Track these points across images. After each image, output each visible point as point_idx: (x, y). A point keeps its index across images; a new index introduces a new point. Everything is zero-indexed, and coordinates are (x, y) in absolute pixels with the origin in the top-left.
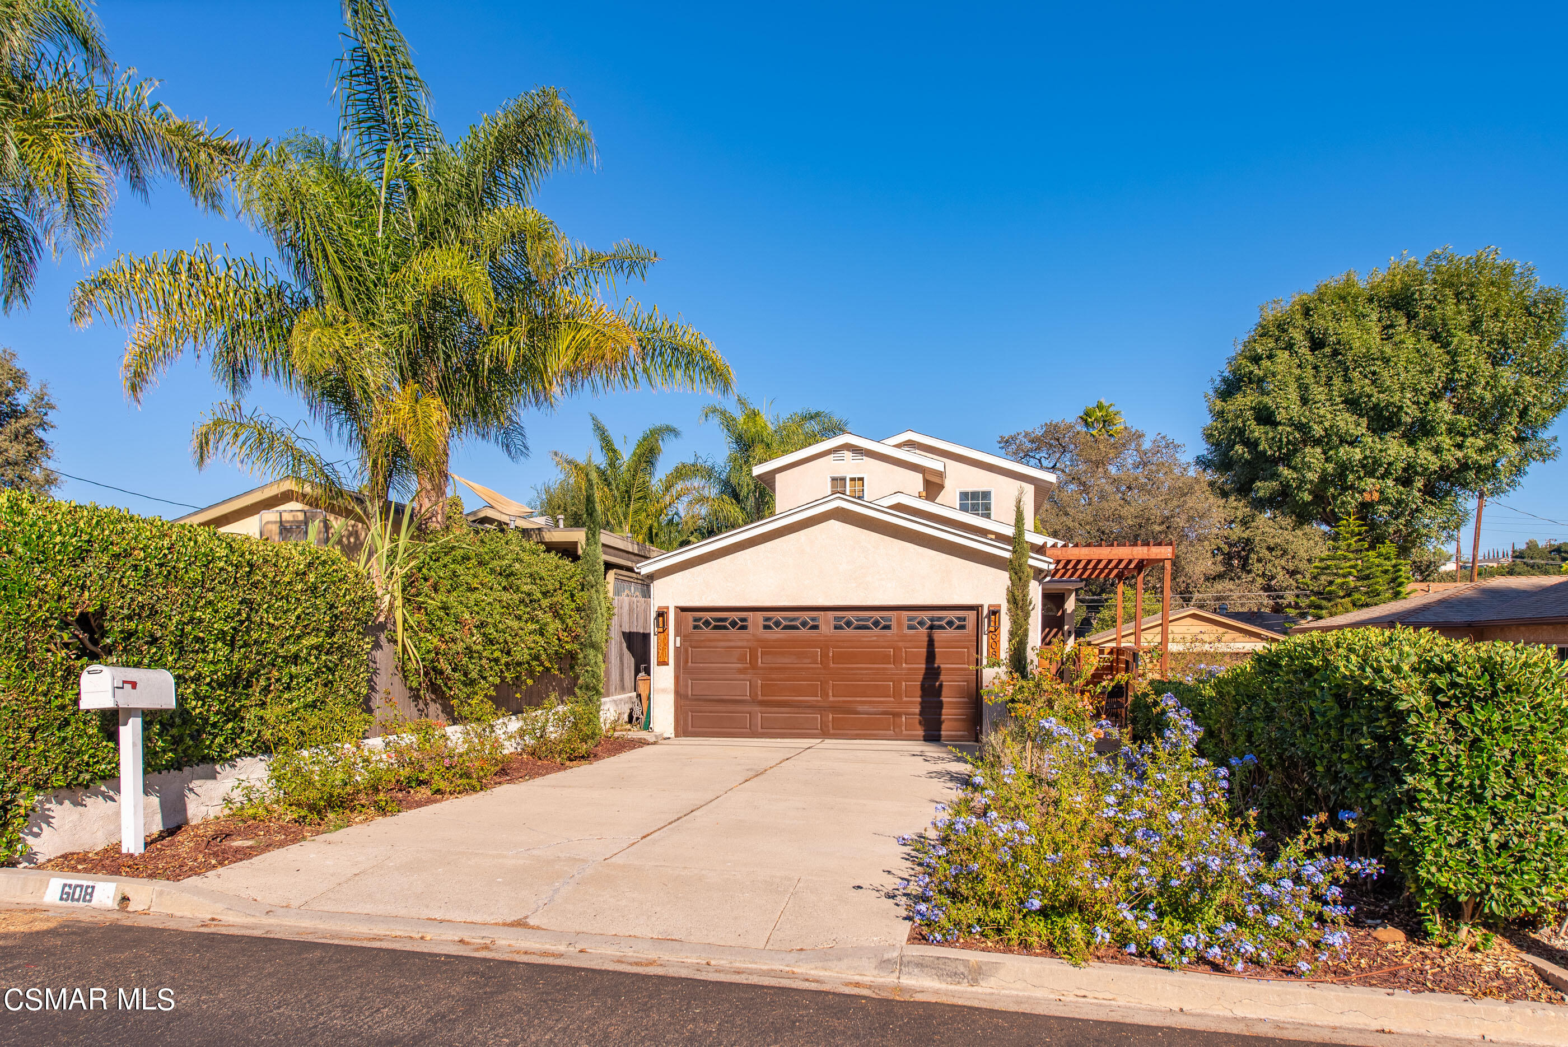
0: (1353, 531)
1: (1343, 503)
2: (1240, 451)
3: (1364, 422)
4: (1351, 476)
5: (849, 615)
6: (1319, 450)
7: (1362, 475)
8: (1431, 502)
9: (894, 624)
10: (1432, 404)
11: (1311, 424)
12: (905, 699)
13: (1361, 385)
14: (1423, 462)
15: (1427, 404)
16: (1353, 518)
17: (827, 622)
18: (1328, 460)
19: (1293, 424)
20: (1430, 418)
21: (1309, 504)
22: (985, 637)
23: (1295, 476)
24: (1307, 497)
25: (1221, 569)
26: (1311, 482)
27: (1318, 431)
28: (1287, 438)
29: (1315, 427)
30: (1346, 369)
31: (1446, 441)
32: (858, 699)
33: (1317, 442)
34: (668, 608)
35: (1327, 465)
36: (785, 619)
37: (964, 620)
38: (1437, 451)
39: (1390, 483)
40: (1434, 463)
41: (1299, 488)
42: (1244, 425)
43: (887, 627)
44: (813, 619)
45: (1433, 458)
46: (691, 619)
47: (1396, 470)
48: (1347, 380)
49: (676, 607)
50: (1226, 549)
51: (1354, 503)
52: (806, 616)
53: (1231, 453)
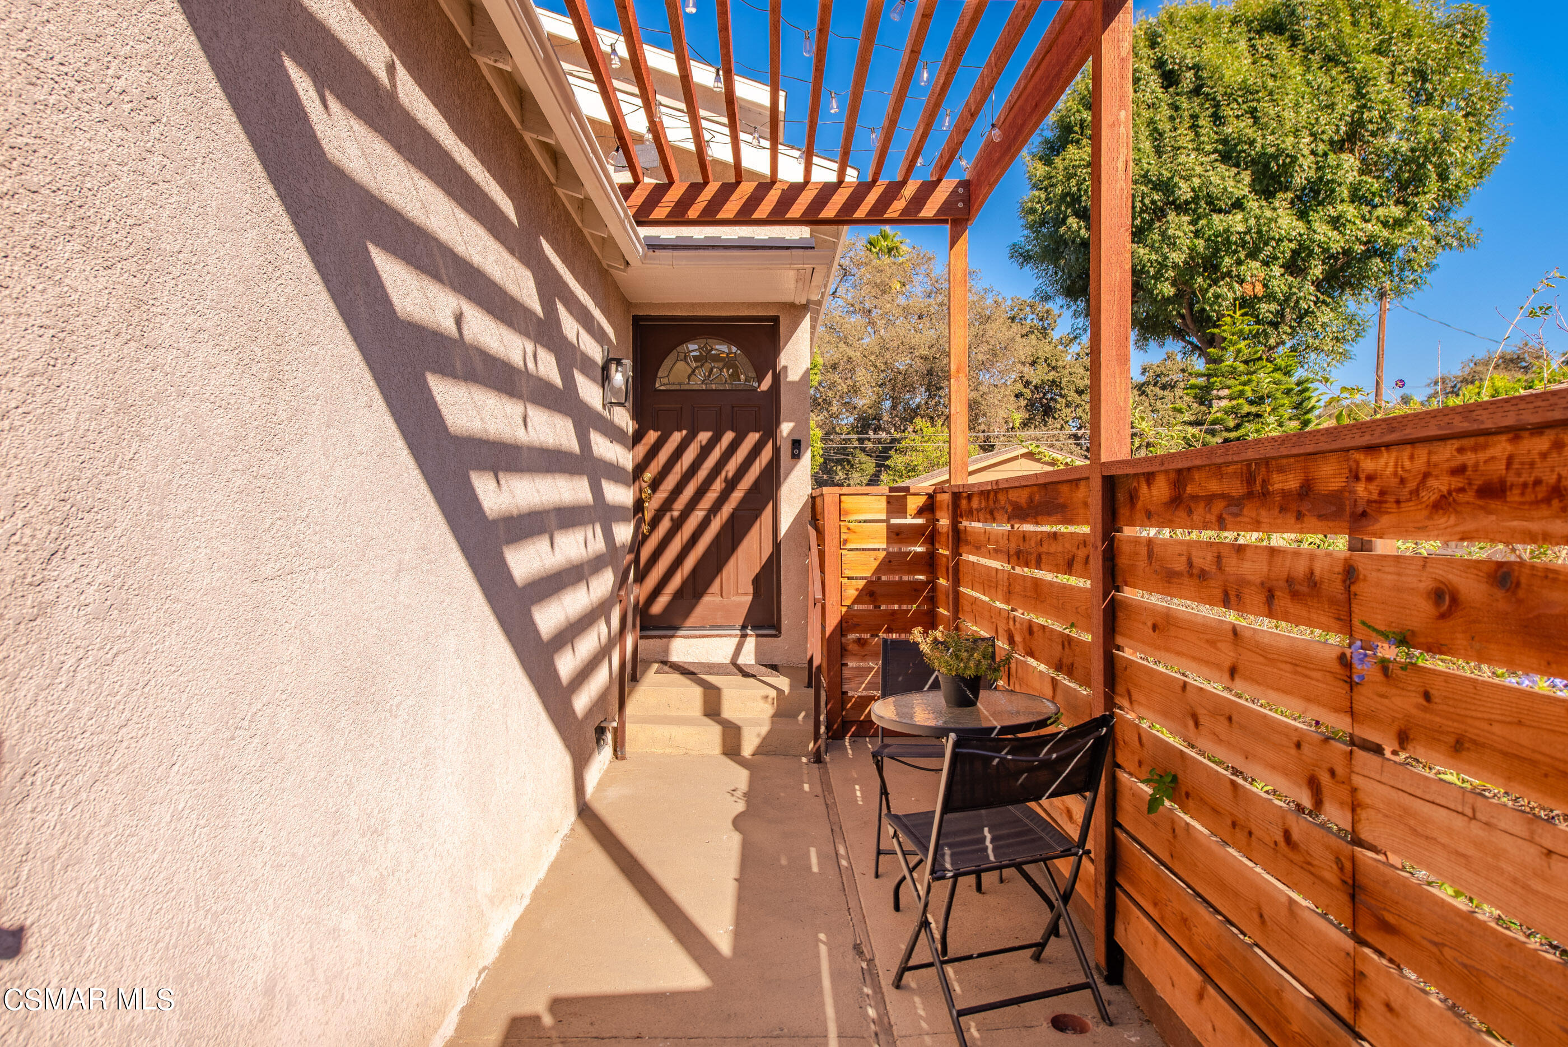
0: (1241, 331)
1: (1217, 296)
2: (1075, 226)
3: (1246, 177)
4: (1227, 259)
6: (1186, 219)
7: (1243, 258)
8: (1324, 302)
10: (1332, 156)
11: (1176, 179)
13: (1237, 126)
14: (1323, 239)
15: (1325, 155)
16: (1238, 313)
18: (1197, 234)
19: (1150, 181)
20: (1329, 177)
21: (1168, 300)
23: (1154, 257)
24: (1167, 290)
26: (1175, 266)
27: (1184, 191)
28: (1142, 201)
29: (1182, 184)
30: (1217, 106)
31: (1350, 211)
33: (1181, 208)
35: (1196, 241)
38: (1336, 223)
39: (1277, 270)
40: (1337, 242)
41: (1158, 277)
42: (1079, 190)
45: (1334, 235)
47: (1283, 253)
48: (1217, 119)
50: (1027, 393)
51: (1230, 295)
53: (1062, 230)
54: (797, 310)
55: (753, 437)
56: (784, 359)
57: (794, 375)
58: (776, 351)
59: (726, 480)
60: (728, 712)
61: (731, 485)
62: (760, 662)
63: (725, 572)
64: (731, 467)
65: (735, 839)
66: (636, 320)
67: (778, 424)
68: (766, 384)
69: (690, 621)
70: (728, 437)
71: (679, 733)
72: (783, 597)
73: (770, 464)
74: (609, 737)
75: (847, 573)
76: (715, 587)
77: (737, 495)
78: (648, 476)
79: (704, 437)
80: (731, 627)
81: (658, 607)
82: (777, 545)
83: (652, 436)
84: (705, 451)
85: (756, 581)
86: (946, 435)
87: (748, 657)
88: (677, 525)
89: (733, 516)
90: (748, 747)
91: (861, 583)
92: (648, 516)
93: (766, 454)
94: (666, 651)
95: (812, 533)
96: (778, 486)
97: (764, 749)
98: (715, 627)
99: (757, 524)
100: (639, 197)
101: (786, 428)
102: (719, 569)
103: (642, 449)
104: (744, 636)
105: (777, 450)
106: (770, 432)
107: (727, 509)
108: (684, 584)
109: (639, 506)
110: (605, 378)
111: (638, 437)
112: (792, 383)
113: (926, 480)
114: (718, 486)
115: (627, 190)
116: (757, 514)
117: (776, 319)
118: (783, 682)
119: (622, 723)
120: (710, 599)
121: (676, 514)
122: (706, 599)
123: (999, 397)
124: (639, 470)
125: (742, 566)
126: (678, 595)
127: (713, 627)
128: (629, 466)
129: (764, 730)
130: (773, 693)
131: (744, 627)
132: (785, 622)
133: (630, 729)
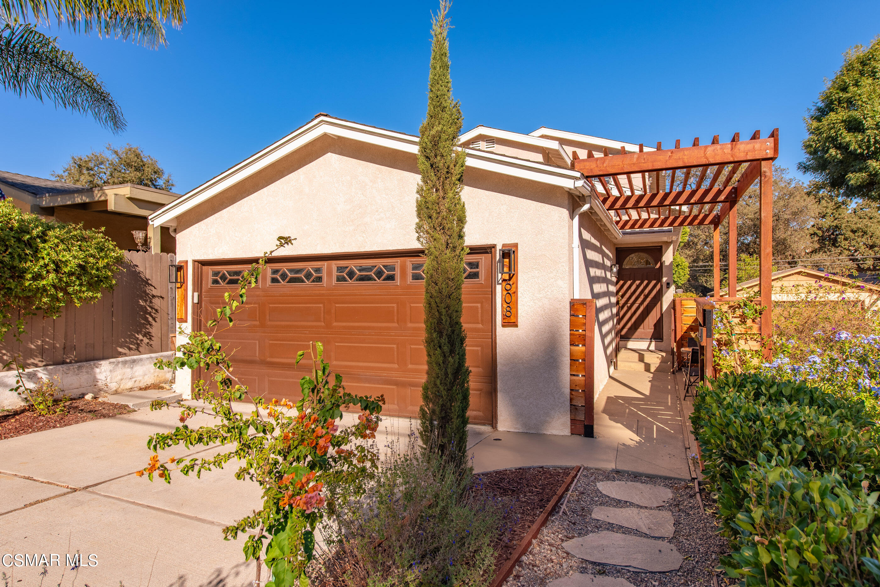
2: (834, 154)
5: (352, 264)
9: (398, 273)
12: (410, 366)
17: (329, 273)
22: (499, 288)
25: (817, 246)
32: (361, 364)
34: (187, 262)
36: (291, 271)
37: (477, 267)
42: (837, 134)
43: (391, 278)
44: (318, 270)
46: (210, 273)
49: (194, 261)
50: (820, 233)
52: (310, 266)
53: (826, 156)
54: (668, 244)
55: (654, 282)
56: (664, 259)
57: (667, 263)
58: (661, 256)
59: (645, 295)
60: (646, 360)
61: (646, 297)
62: (656, 349)
63: (645, 322)
64: (646, 291)
65: (650, 384)
66: (617, 248)
67: (662, 278)
68: (658, 265)
69: (634, 337)
70: (646, 282)
71: (632, 365)
72: (664, 330)
73: (659, 290)
74: (613, 363)
75: (684, 323)
76: (642, 327)
77: (649, 299)
78: (620, 294)
79: (638, 282)
80: (647, 339)
81: (623, 333)
82: (662, 315)
83: (621, 282)
84: (638, 287)
85: (655, 325)
86: (758, 261)
87: (652, 347)
88: (629, 308)
89: (647, 306)
90: (653, 369)
91: (688, 326)
92: (620, 305)
93: (658, 287)
94: (626, 345)
95: (672, 311)
96: (662, 297)
97: (658, 370)
98: (642, 339)
99: (655, 309)
100: (621, 224)
101: (664, 279)
102: (643, 321)
103: (618, 286)
104: (651, 341)
105: (662, 286)
106: (659, 280)
107: (646, 303)
108: (632, 326)
109: (618, 303)
110: (611, 270)
111: (617, 282)
112: (667, 266)
113: (746, 284)
114: (642, 297)
115: (617, 223)
116: (655, 305)
117: (661, 247)
118: (664, 354)
119: (617, 361)
120: (640, 330)
121: (629, 305)
122: (639, 330)
123: (799, 236)
124: (618, 292)
125: (650, 321)
126: (630, 329)
127: (641, 339)
128: (615, 291)
129: (657, 365)
130: (660, 356)
131: (651, 339)
132: (664, 338)
133: (618, 363)
